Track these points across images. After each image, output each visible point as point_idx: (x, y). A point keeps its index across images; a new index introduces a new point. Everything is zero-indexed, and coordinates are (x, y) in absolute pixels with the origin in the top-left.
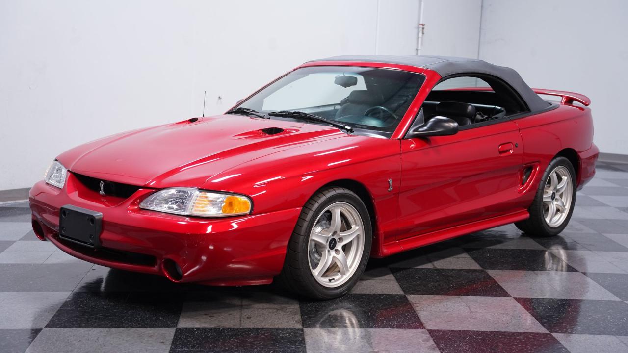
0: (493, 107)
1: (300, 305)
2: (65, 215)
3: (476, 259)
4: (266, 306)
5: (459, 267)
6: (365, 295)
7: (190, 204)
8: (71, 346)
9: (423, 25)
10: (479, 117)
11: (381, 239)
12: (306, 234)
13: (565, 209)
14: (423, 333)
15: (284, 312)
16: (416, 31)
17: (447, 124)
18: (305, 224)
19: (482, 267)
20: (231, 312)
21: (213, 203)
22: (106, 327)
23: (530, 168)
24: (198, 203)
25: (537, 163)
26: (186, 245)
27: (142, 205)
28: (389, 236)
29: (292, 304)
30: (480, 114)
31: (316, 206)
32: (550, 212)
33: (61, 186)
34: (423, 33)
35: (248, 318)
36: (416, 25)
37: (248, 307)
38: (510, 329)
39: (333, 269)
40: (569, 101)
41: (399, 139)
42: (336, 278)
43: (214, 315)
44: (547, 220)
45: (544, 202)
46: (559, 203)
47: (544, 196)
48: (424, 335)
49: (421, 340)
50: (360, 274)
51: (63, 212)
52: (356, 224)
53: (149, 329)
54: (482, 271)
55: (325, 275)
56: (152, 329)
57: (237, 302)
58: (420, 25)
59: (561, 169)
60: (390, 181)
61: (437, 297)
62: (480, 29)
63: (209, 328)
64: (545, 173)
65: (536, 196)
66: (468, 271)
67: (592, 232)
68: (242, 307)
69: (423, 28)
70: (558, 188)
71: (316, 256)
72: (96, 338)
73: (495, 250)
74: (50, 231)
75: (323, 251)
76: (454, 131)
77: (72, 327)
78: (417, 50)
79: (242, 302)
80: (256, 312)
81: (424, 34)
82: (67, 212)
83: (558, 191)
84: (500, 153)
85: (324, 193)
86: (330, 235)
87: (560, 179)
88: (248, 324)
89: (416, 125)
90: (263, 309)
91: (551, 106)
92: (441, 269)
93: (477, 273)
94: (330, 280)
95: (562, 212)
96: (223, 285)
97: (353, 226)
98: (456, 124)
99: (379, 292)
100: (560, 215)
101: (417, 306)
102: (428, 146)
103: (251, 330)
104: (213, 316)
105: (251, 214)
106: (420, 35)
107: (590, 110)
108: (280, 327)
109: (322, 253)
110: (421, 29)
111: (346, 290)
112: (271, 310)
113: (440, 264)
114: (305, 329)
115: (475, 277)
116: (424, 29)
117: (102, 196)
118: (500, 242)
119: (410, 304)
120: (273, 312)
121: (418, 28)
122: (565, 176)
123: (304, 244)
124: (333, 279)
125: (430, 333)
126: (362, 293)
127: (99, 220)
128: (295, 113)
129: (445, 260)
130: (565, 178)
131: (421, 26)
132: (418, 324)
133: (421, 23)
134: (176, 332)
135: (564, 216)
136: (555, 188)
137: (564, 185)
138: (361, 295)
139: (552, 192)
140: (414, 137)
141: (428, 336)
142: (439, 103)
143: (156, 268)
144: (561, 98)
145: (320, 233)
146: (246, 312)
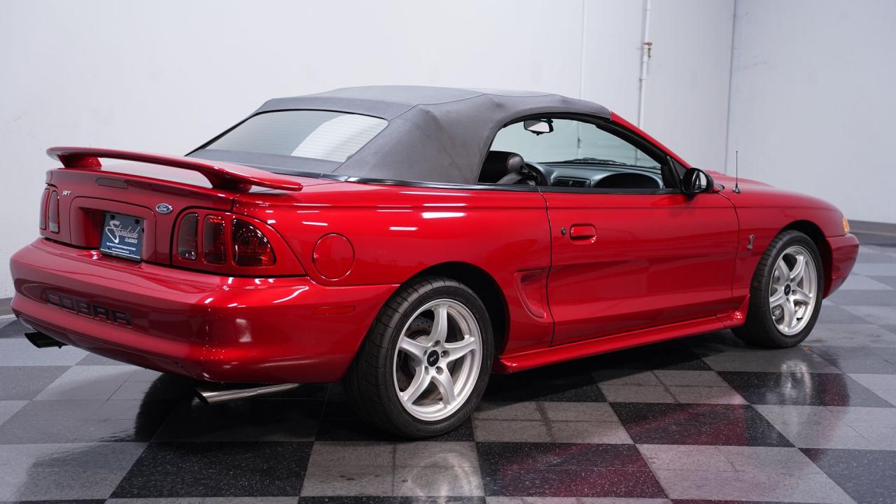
9: (649, 44)
16: (639, 52)
34: (649, 56)
36: (639, 45)
58: (645, 44)
69: (649, 49)
81: (652, 58)
106: (646, 58)
110: (646, 50)
116: (651, 51)
121: (642, 49)
131: (647, 46)
133: (646, 41)
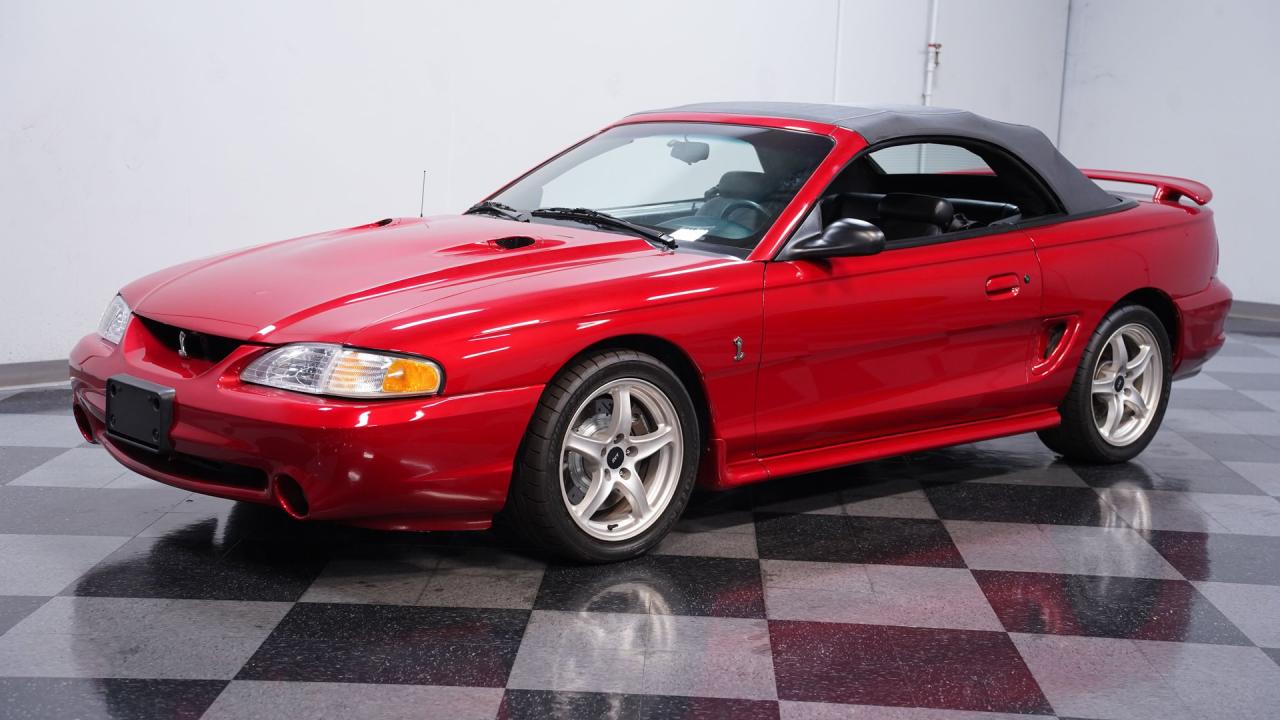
0: (1003, 204)
1: (546, 570)
2: (114, 394)
3: (934, 503)
4: (480, 571)
5: (893, 514)
6: (680, 557)
7: (325, 374)
8: (91, 628)
9: (937, 46)
10: (957, 223)
11: (722, 454)
12: (555, 436)
13: (1147, 410)
14: (757, 625)
15: (511, 582)
16: (922, 58)
17: (863, 235)
18: (554, 418)
19: (939, 515)
20: (412, 580)
21: (371, 372)
22: (167, 598)
23: (1061, 326)
24: (339, 372)
25: (1077, 316)
26: (318, 451)
27: (246, 376)
28: (741, 449)
29: (531, 570)
30: (960, 218)
31: (577, 383)
32: (1111, 415)
33: (117, 340)
34: (937, 63)
35: (437, 590)
36: (922, 46)
37: (446, 571)
38: (933, 624)
39: (614, 505)
40: (1171, 194)
41: (766, 262)
42: (622, 523)
43: (378, 584)
44: (1104, 431)
45: (1095, 395)
46: (1132, 398)
47: (1095, 382)
48: (756, 628)
49: (746, 637)
50: (672, 517)
51: (112, 387)
52: (667, 423)
53: (245, 603)
54: (936, 522)
55: (597, 516)
56: (252, 603)
57: (429, 563)
58: (930, 45)
59: (1134, 330)
60: (738, 341)
61: (819, 565)
62: (1066, 53)
63: (355, 606)
64: (1097, 338)
65: (1074, 382)
66: (905, 522)
67: (1205, 456)
68: (434, 572)
69: (937, 53)
70: (1129, 367)
71: (585, 480)
72: (140, 616)
73: (984, 485)
74: (101, 426)
75: (594, 471)
76: (876, 248)
77: (108, 596)
78: (924, 96)
79: (438, 564)
80: (458, 581)
81: (940, 66)
82: (118, 387)
83: (1129, 373)
84: (990, 293)
85: (595, 359)
86: (609, 441)
87: (1133, 350)
88: (433, 600)
89: (800, 235)
90: (472, 576)
91: (1121, 204)
92: (855, 517)
93: (923, 526)
94: (610, 528)
95: (1140, 416)
96: (404, 528)
97: (661, 426)
98: (881, 234)
99: (711, 553)
100: (1134, 424)
101: (772, 580)
102: (825, 276)
103: (433, 610)
104: (373, 586)
105: (440, 394)
106: (931, 66)
107: (1210, 214)
108: (490, 607)
109: (594, 474)
110: (932, 55)
111: (643, 547)
112: (488, 579)
113: (858, 509)
114: (534, 613)
115: (914, 532)
116: (940, 56)
117: (183, 359)
118: (1001, 472)
119: (759, 575)
120: (489, 583)
121: (927, 53)
122: (1145, 343)
123: (552, 456)
124: (616, 525)
125: (770, 626)
126: (677, 554)
127: (168, 401)
128: (577, 210)
129: (872, 501)
130: (1145, 349)
131: (933, 49)
132: (758, 609)
133: (932, 42)
134: (291, 610)
135: (1144, 423)
136: (1122, 368)
137: (1143, 362)
138: (673, 558)
139: (1115, 375)
140: (795, 257)
141: (765, 629)
142: (884, 196)
143: (265, 492)
144: (1154, 188)
145: (591, 437)
146: (439, 581)
